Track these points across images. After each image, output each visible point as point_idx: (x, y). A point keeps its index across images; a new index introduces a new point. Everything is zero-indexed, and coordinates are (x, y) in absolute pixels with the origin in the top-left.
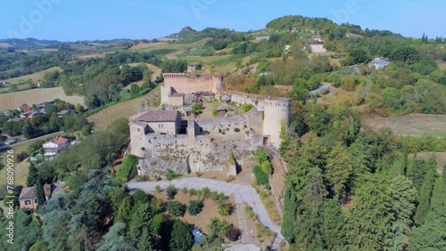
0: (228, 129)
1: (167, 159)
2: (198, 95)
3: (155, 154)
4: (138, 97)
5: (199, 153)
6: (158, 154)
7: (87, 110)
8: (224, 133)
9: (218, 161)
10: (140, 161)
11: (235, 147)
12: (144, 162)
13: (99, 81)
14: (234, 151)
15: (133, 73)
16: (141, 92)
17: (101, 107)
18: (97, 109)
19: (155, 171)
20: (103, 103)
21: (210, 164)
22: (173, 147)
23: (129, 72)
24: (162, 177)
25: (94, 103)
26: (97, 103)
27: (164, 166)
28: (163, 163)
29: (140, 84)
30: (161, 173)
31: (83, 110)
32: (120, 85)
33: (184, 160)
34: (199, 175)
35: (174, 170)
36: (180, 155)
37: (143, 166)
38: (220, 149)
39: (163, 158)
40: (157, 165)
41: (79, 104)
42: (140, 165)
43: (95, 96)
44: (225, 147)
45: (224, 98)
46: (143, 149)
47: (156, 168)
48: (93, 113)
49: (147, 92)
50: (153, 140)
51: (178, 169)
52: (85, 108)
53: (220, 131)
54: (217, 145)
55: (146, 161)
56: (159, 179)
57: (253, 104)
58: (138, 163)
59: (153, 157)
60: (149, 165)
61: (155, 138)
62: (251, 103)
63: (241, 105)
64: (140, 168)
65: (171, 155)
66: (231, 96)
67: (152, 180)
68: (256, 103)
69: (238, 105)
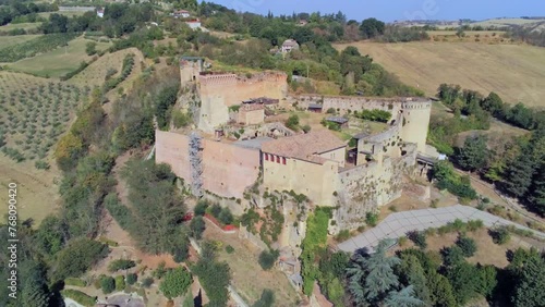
0: (388, 144)
1: (359, 200)
3: (348, 198)
5: (384, 181)
6: (351, 196)
9: (396, 187)
10: (334, 212)
12: (339, 213)
14: (405, 170)
21: (392, 192)
22: (364, 181)
24: (362, 225)
27: (361, 210)
28: (359, 206)
30: (360, 221)
34: (392, 209)
35: (370, 212)
36: (372, 190)
37: (339, 218)
38: (397, 170)
39: (356, 199)
40: (353, 211)
42: (334, 218)
44: (399, 168)
45: (303, 105)
46: (335, 194)
47: (353, 215)
50: (345, 178)
51: (372, 209)
55: (341, 209)
56: (360, 230)
57: (386, 109)
58: (331, 217)
59: (347, 201)
60: (346, 215)
61: (348, 174)
62: (380, 108)
63: (350, 111)
64: (333, 223)
65: (363, 192)
66: (322, 101)
67: (352, 235)
68: (391, 107)
69: (342, 113)
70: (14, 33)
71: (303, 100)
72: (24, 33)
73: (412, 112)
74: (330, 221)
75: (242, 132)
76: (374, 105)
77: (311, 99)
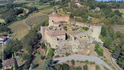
0: (83, 36)
1: (65, 49)
2: (62, 22)
3: (61, 48)
4: (23, 19)
5: (75, 46)
6: (62, 47)
7: (6, 24)
8: (81, 38)
9: (81, 48)
10: (56, 50)
11: (86, 42)
12: (57, 51)
13: (8, 14)
14: (86, 44)
15: (20, 11)
16: (24, 18)
17: (11, 23)
18: (9, 24)
19: (61, 53)
20: (11, 21)
21: (79, 49)
22: (67, 44)
23: (18, 11)
24: (64, 55)
25: (8, 22)
26: (9, 22)
27: (65, 51)
28: (64, 50)
29: (23, 14)
30: (64, 54)
31: (5, 24)
32: (16, 15)
33: (71, 49)
34: (76, 53)
35: (68, 52)
36: (70, 47)
37: (57, 52)
38: (82, 43)
39: (63, 48)
40: (62, 51)
41: (3, 22)
42: (55, 52)
43: (8, 19)
44: (83, 43)
45: (72, 24)
46: (56, 46)
47: (62, 52)
48: (8, 25)
49: (26, 17)
50: (60, 42)
51: (69, 52)
52: (5, 23)
53: (80, 37)
54: (81, 42)
55: (58, 50)
56: (63, 56)
57: (88, 27)
58: (55, 51)
59: (60, 48)
60: (59, 51)
61: (61, 42)
62: (87, 27)
63: (81, 27)
64: (55, 53)
65: (66, 47)
66: (75, 23)
67: (60, 57)
68: (89, 26)
69: (79, 27)
70: (46, 5)
71: (72, 22)
72: (47, 5)
73: (94, 28)
74: (54, 52)
75: (52, 28)
76: (86, 26)
77: (73, 23)
